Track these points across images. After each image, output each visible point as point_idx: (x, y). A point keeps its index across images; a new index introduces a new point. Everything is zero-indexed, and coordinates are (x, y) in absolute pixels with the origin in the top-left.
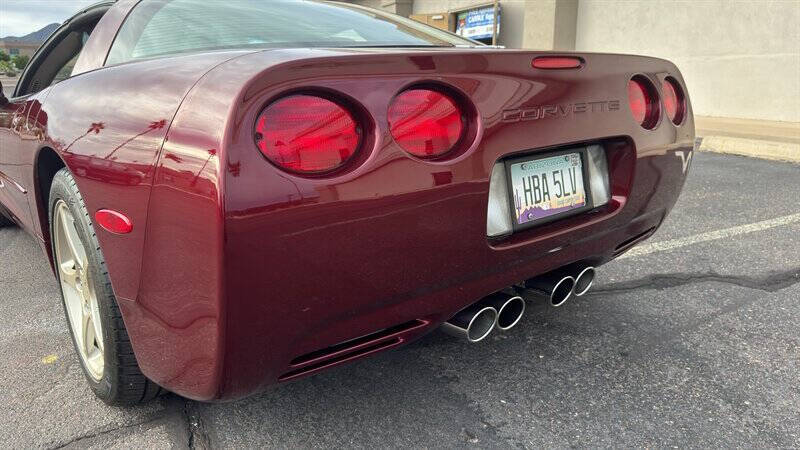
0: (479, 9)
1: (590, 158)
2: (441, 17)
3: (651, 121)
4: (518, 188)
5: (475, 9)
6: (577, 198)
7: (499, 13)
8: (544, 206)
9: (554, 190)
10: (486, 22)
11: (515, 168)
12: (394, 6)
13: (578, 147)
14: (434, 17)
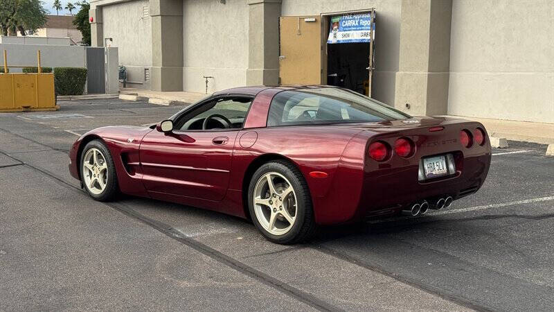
0: (353, 14)
1: (448, 157)
2: (314, 20)
3: (470, 145)
4: (426, 167)
5: (349, 14)
6: (445, 171)
7: (375, 20)
8: (434, 173)
9: (437, 168)
10: (359, 27)
11: (425, 160)
12: (263, 5)
13: (444, 154)
14: (306, 20)
